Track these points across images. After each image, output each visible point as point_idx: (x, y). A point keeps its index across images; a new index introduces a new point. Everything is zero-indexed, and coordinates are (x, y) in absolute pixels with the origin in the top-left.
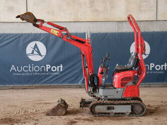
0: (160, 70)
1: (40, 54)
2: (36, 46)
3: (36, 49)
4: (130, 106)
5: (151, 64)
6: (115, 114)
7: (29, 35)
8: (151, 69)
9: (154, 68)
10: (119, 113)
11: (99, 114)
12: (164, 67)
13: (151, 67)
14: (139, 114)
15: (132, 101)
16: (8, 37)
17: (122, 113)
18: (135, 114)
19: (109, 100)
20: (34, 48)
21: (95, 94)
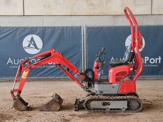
0: (155, 64)
1: (36, 48)
2: (32, 39)
3: (32, 42)
4: (126, 101)
5: (146, 57)
6: (111, 109)
7: (25, 28)
8: (145, 63)
9: (148, 62)
10: (115, 109)
11: (94, 109)
12: (158, 60)
13: (146, 60)
14: (136, 110)
15: (128, 97)
16: (5, 31)
17: (118, 109)
18: (132, 110)
19: (104, 95)
20: (31, 42)
21: (90, 89)
